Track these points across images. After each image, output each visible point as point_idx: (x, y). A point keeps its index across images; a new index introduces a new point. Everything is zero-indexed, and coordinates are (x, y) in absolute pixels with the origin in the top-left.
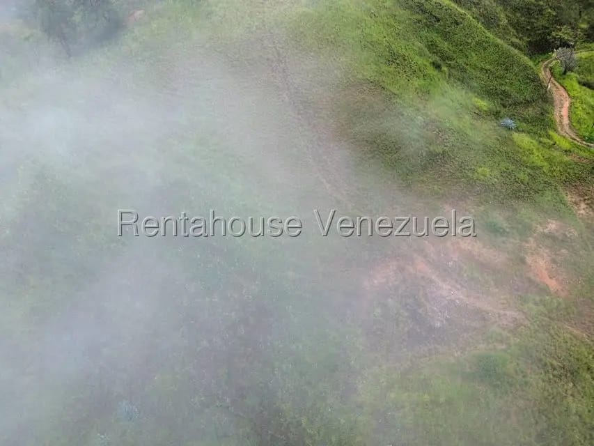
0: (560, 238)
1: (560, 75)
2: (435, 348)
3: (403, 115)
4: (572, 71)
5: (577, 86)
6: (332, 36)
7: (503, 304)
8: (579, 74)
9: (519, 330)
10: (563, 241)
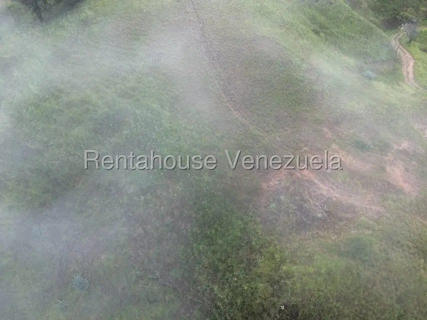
0: (412, 153)
1: (406, 43)
2: (317, 233)
3: (292, 63)
4: (415, 41)
5: (419, 51)
6: (239, 6)
7: (369, 201)
8: (420, 43)
9: (382, 220)
10: (413, 155)
